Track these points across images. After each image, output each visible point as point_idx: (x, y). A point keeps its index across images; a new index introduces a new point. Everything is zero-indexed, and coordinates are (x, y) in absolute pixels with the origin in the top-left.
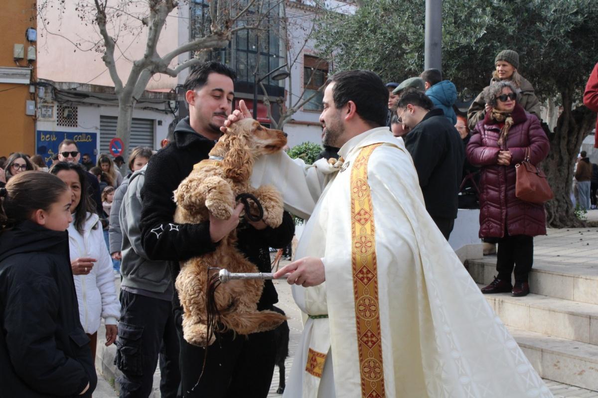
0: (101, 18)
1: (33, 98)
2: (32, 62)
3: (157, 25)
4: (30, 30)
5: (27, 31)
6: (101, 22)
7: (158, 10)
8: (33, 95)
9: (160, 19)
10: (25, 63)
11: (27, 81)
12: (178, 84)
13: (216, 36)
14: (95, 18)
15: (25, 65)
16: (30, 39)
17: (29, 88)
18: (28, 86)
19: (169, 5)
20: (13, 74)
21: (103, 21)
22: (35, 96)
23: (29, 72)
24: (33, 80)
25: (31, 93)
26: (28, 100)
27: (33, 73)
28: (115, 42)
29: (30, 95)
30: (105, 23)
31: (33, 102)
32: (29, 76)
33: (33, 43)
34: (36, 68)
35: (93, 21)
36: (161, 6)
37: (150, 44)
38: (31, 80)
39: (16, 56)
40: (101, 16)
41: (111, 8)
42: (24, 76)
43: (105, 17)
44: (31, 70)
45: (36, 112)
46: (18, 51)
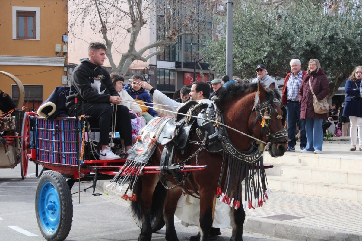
0: (104, 30)
1: (66, 74)
2: (65, 54)
3: (135, 34)
4: (65, 36)
5: (63, 37)
6: (104, 32)
7: (135, 26)
8: (66, 72)
9: (137, 31)
10: (62, 55)
11: (63, 65)
12: (150, 64)
13: (168, 39)
14: (101, 30)
15: (62, 56)
16: (65, 41)
17: (64, 69)
18: (63, 67)
19: (141, 23)
20: (55, 61)
21: (105, 31)
22: (67, 73)
23: (64, 59)
24: (66, 64)
25: (65, 72)
26: (63, 75)
27: (66, 60)
28: (112, 43)
29: (64, 72)
30: (106, 32)
31: (66, 76)
32: (64, 62)
33: (66, 43)
34: (68, 57)
35: (99, 32)
36: (137, 24)
37: (131, 45)
38: (65, 64)
39: (57, 51)
40: (104, 29)
41: (110, 23)
42: (61, 62)
43: (106, 29)
44: (65, 58)
45: (67, 82)
46: (58, 48)
